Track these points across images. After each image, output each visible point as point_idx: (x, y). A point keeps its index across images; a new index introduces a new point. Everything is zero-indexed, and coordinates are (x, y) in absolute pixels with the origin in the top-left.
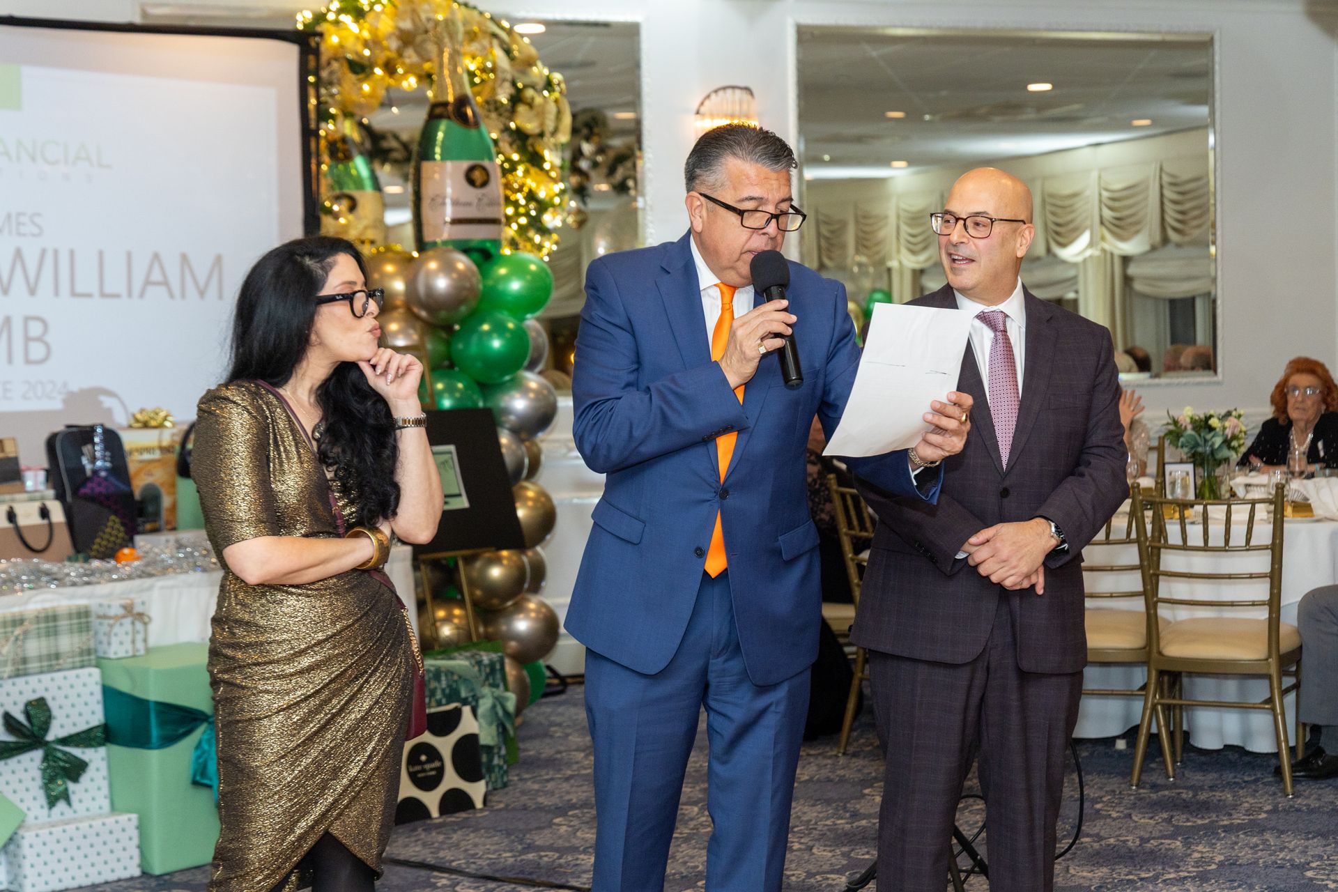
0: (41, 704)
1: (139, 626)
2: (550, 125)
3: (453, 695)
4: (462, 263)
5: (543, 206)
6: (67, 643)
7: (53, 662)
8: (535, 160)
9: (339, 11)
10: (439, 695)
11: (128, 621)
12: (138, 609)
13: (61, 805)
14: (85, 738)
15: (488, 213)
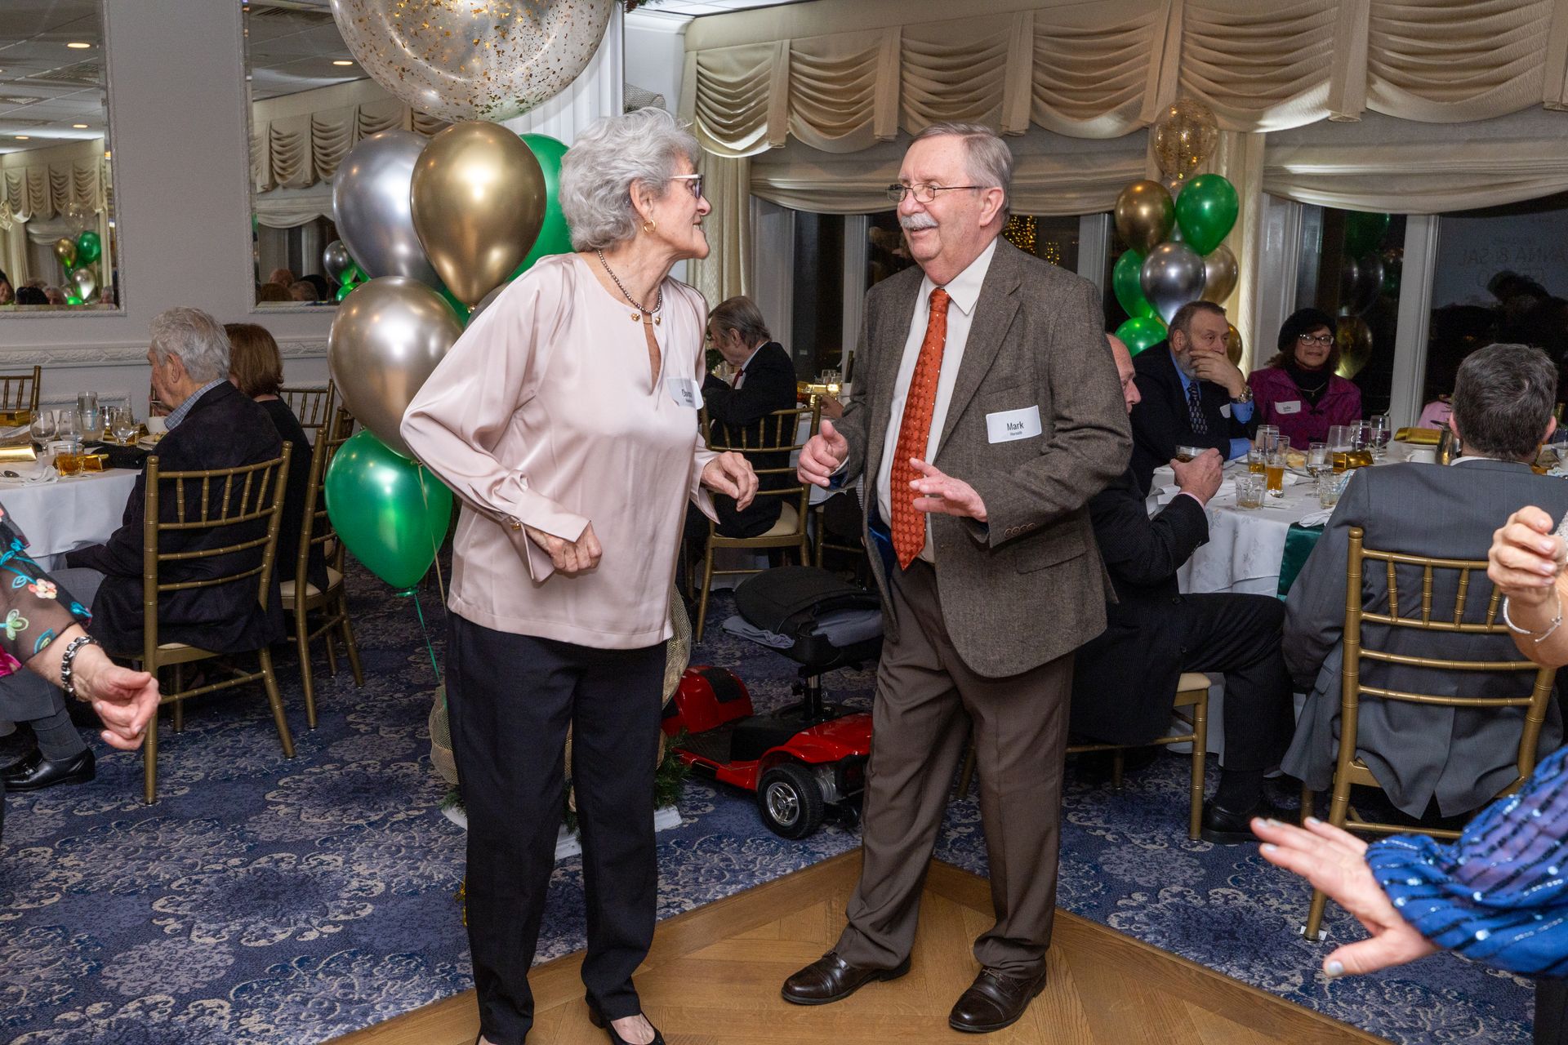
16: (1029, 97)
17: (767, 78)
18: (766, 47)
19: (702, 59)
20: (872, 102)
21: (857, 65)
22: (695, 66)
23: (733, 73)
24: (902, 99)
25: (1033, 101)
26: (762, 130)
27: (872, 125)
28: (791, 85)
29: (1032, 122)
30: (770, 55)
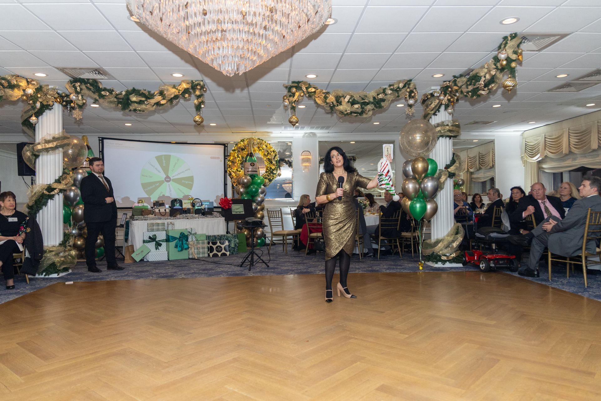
0: (155, 235)
1: (173, 225)
2: (273, 157)
3: (227, 239)
4: (249, 178)
5: (273, 170)
6: (160, 227)
7: (158, 230)
8: (272, 163)
9: (241, 141)
10: (225, 239)
11: (171, 225)
12: (173, 223)
13: (158, 250)
14: (163, 241)
15: (255, 170)
16: (597, 141)
17: (540, 143)
18: (540, 136)
19: (526, 140)
20: (562, 146)
21: (559, 137)
22: (525, 142)
23: (533, 143)
24: (569, 144)
25: (598, 141)
26: (539, 155)
27: (562, 151)
28: (545, 144)
29: (599, 146)
30: (540, 137)
